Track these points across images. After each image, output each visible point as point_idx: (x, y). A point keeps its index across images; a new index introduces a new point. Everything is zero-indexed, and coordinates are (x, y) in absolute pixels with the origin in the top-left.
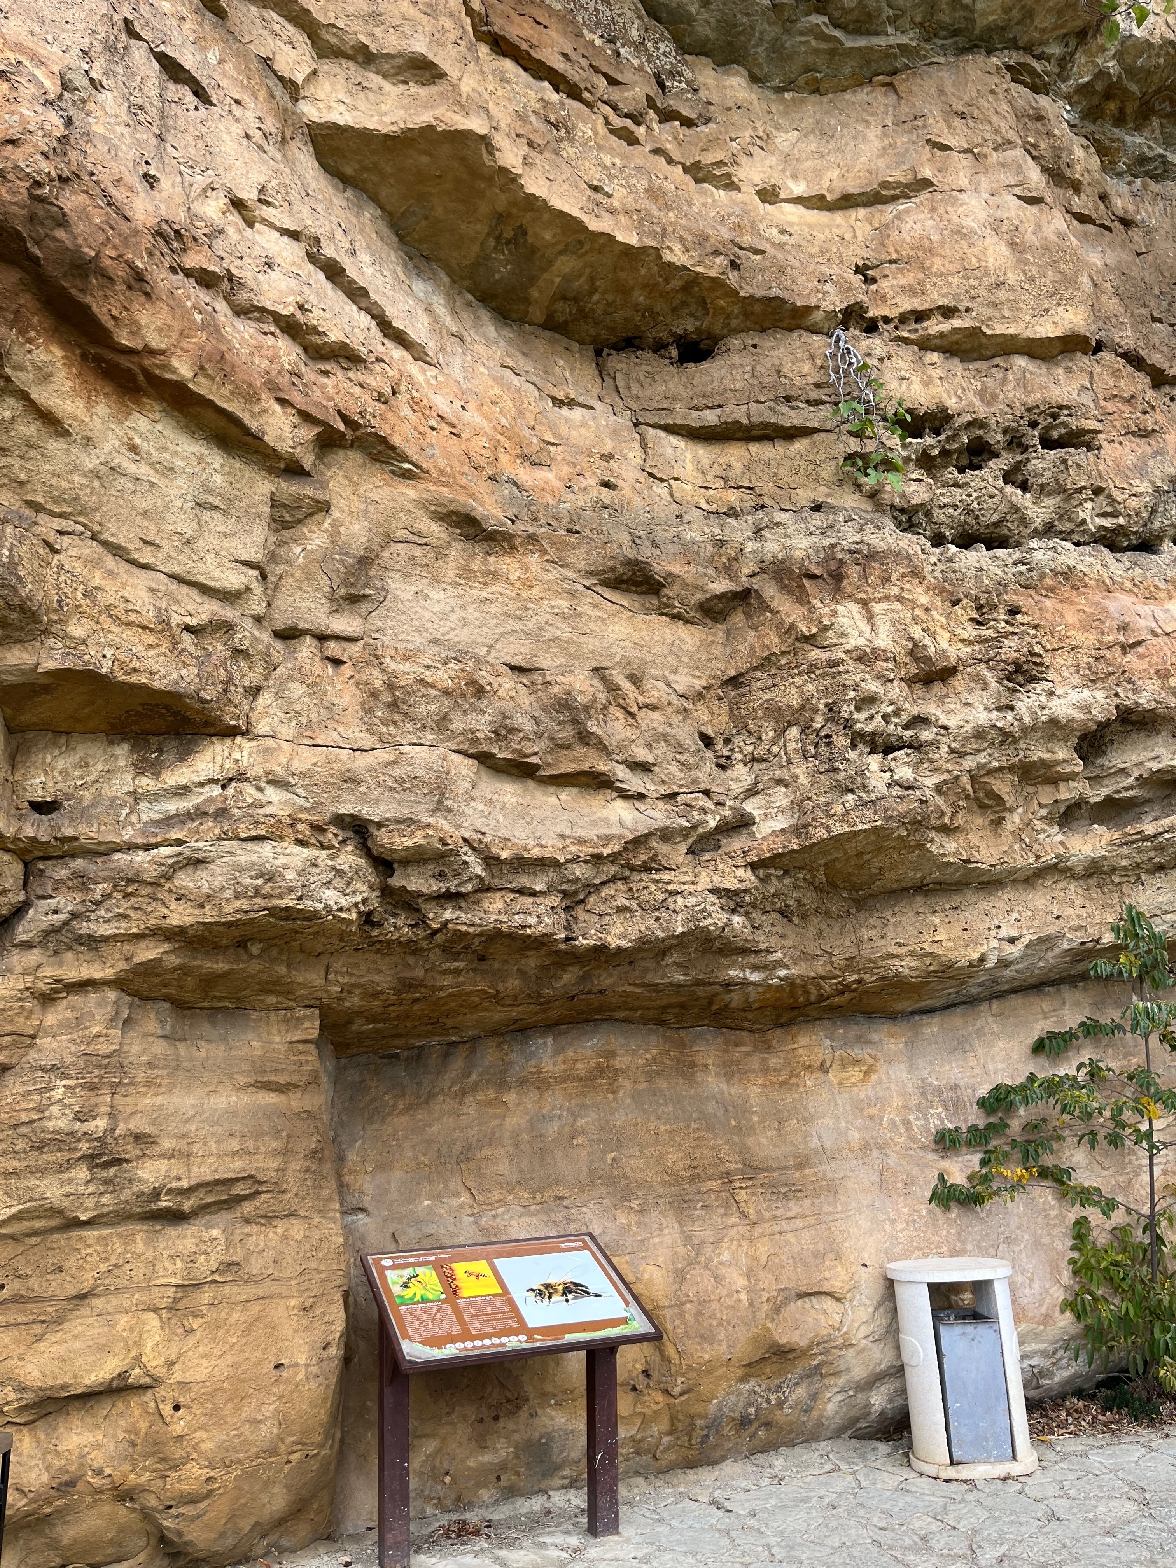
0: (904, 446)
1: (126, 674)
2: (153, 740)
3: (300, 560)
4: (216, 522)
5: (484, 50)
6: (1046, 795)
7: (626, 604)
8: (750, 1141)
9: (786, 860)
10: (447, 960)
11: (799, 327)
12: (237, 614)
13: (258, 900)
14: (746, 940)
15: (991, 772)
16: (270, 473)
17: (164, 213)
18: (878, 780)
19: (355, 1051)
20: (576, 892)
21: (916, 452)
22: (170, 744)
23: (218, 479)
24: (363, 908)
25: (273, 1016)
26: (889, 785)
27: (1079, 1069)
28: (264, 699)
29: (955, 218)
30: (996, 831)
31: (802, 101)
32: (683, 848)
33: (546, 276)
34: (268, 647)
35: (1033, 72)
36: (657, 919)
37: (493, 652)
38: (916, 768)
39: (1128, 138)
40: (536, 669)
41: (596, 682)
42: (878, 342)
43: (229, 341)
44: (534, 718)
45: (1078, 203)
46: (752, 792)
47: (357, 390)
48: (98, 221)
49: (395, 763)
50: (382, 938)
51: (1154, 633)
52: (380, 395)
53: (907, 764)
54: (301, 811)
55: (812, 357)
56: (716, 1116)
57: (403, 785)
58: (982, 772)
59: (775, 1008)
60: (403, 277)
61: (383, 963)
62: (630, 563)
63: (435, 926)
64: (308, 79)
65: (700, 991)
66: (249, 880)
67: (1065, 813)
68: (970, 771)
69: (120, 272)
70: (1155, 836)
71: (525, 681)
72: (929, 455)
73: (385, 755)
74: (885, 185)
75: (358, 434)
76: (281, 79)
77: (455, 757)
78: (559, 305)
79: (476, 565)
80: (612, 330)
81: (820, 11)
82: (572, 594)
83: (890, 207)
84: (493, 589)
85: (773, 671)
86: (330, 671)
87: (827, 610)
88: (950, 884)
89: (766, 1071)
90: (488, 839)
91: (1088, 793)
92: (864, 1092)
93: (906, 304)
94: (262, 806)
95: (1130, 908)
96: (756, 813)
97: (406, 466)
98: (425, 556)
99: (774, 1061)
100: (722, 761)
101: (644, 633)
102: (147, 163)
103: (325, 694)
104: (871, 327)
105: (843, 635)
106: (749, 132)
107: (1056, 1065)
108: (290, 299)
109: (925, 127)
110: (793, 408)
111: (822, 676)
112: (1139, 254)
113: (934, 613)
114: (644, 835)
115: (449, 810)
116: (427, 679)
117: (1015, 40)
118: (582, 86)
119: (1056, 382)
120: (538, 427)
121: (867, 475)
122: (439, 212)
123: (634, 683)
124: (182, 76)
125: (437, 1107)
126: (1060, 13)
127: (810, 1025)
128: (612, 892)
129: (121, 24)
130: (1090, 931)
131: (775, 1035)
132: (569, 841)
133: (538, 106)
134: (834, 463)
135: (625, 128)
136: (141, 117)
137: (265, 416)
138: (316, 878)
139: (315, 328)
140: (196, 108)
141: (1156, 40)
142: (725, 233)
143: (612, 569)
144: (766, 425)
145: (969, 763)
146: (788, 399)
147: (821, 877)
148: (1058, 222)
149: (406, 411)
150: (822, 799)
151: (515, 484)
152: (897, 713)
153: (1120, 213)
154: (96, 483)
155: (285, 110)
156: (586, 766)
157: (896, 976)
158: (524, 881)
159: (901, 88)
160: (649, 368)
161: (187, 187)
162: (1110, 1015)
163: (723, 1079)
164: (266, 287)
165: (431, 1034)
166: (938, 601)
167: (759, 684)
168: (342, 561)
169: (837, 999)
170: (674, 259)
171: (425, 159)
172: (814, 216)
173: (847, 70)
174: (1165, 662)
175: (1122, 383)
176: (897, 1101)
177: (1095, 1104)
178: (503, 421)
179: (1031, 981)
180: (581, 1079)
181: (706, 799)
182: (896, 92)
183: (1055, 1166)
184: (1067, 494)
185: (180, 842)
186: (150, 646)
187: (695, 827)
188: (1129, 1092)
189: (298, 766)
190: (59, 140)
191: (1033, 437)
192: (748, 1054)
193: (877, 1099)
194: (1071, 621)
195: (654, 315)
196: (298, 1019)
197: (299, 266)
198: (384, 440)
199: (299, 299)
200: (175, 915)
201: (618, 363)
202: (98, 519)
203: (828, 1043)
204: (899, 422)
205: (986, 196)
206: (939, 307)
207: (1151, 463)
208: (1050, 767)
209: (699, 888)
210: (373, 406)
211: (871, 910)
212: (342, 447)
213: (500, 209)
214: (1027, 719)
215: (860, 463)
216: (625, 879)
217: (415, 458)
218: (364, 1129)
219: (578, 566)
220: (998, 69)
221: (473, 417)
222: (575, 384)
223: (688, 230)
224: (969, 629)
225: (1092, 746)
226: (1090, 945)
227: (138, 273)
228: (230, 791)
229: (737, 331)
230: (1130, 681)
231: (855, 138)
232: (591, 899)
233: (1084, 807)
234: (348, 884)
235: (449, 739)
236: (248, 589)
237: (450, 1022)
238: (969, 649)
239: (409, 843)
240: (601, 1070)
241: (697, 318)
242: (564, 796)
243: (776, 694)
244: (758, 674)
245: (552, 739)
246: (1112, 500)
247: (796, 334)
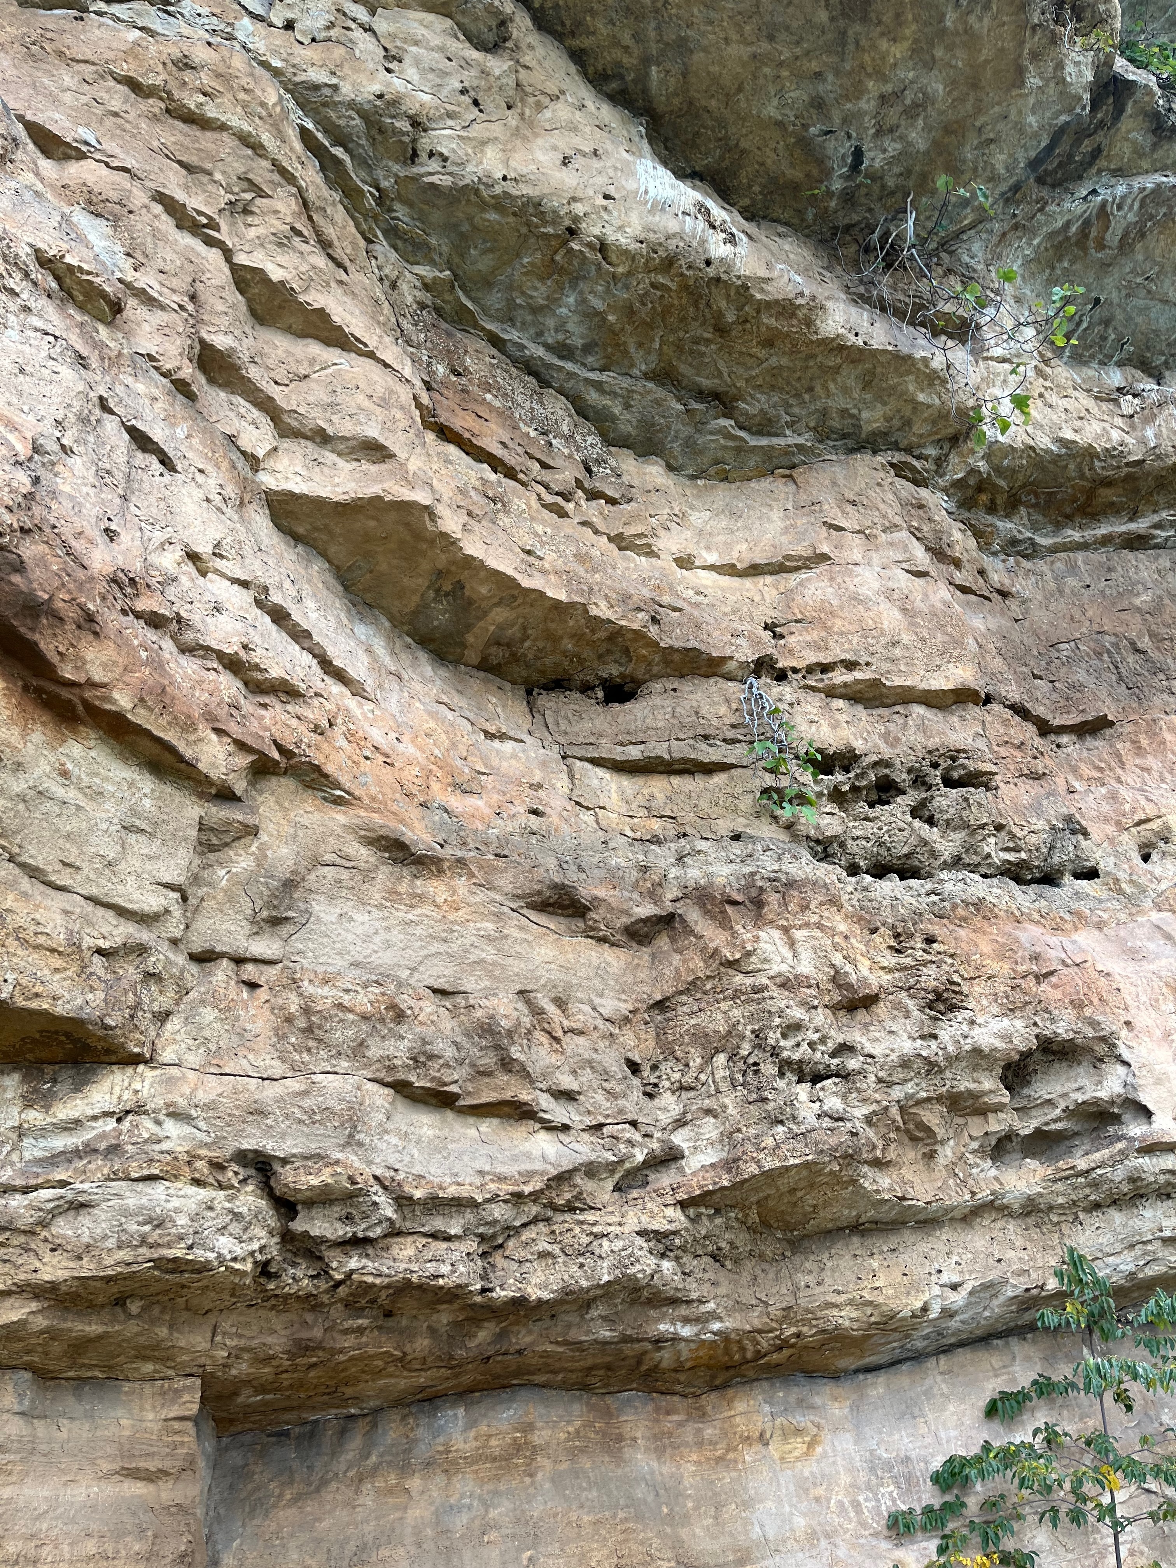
0: (816, 782)
1: (27, 999)
2: (48, 1069)
3: (224, 882)
4: (140, 845)
5: (430, 436)
6: (976, 1127)
7: (552, 926)
8: (684, 1532)
9: (716, 1198)
10: (350, 1317)
11: (715, 675)
12: (153, 936)
13: (143, 1250)
14: (677, 1289)
15: (919, 1103)
16: (201, 798)
17: (120, 563)
18: (807, 1112)
19: (239, 1428)
20: (494, 1236)
21: (828, 787)
22: (66, 1074)
23: (147, 803)
24: (259, 1257)
25: (148, 1388)
26: (819, 1117)
27: (1034, 1435)
28: (173, 1025)
29: (852, 587)
30: (928, 1165)
31: (713, 487)
32: (610, 1185)
33: (481, 624)
34: (182, 972)
35: (913, 469)
36: (582, 1266)
37: (416, 975)
38: (844, 1098)
39: (1000, 524)
40: (459, 993)
41: (521, 1006)
42: (788, 689)
43: (171, 676)
44: (455, 1043)
45: (959, 577)
46: (680, 1123)
47: (294, 722)
48: (55, 568)
49: (306, 1093)
50: (278, 1292)
51: (1063, 962)
52: (317, 726)
53: (836, 1094)
54: (200, 1147)
55: (728, 701)
56: (645, 1501)
57: (312, 1117)
58: (911, 1103)
59: (709, 1367)
60: (346, 621)
61: (278, 1322)
62: (555, 886)
63: (338, 1277)
64: (268, 454)
65: (629, 1350)
66: (136, 1227)
67: (997, 1146)
68: (898, 1102)
69: (72, 613)
70: (1087, 1172)
71: (448, 1004)
72: (840, 791)
73: (295, 1085)
74: (788, 557)
75: (292, 762)
76: (244, 453)
77: (370, 1085)
78: (493, 650)
79: (403, 888)
80: (542, 672)
81: (726, 416)
82: (498, 916)
83: (794, 576)
84: (418, 911)
85: (699, 996)
86: (245, 995)
87: (749, 935)
88: (886, 1223)
89: (700, 1444)
90: (401, 1176)
91: (1017, 1125)
92: (809, 1469)
93: (812, 657)
94: (159, 1142)
95: (1072, 1250)
96: (685, 1145)
97: (339, 793)
98: (352, 879)
99: (709, 1432)
100: (649, 1089)
101: (570, 956)
102: (109, 519)
103: (237, 1019)
104: (781, 676)
105: (766, 960)
106: (667, 511)
107: (1011, 1430)
108: (235, 639)
109: (821, 511)
110: (711, 745)
111: (748, 1001)
112: (1016, 621)
113: (853, 940)
114: (569, 1171)
115: (360, 1144)
116: (345, 1003)
117: (896, 443)
118: (518, 468)
119: (953, 729)
120: (469, 758)
121: (783, 808)
122: (383, 567)
123: (560, 1007)
124: (150, 447)
125: (329, 1497)
126: (934, 423)
127: (747, 1387)
128: (533, 1236)
129: (96, 401)
130: (1034, 1276)
131: (710, 1400)
132: (488, 1178)
133: (478, 484)
134: (751, 796)
135: (556, 504)
136: (108, 480)
137: (200, 745)
138: (211, 1222)
139: (257, 665)
140: (161, 475)
141: (1019, 445)
142: (647, 593)
143: (539, 893)
144: (686, 761)
145: (897, 1093)
146: (706, 737)
147: (754, 1217)
148: (943, 593)
149: (342, 742)
150: (752, 1131)
151: (446, 811)
152: (823, 1040)
153: (998, 586)
154: (21, 807)
155: (245, 479)
156: (508, 1095)
157: (836, 1329)
158: (438, 1223)
159: (799, 480)
160: (577, 707)
161: (145, 544)
162: (1062, 1372)
163: (653, 1456)
164: (213, 628)
165: (328, 1406)
166: (856, 929)
167: (685, 1008)
168: (267, 884)
169: (775, 1356)
170: (600, 614)
171: (372, 523)
172: (726, 581)
173: (752, 464)
174: (1078, 993)
175: (1012, 731)
176: (845, 1479)
177: (1054, 1476)
178: (437, 752)
179: (979, 1332)
180: (494, 1459)
181: (633, 1130)
182: (795, 483)
183: (1016, 1551)
184: (973, 830)
185: (63, 1184)
186: (57, 970)
187: (621, 1162)
188: (1087, 1459)
189: (202, 1097)
190: (25, 496)
191: (935, 777)
192: (680, 1424)
193: (823, 1476)
194: (985, 950)
195: (581, 661)
196: (176, 1391)
197: (247, 611)
198: (317, 769)
199: (243, 639)
200: (48, 1269)
201: (548, 702)
202: (18, 841)
203: (767, 1408)
204: (810, 761)
205: (878, 569)
206: (842, 661)
207: (1045, 803)
208: (978, 1097)
209: (627, 1229)
210: (309, 737)
211: (807, 1252)
212: (275, 774)
213: (440, 567)
214: (951, 1049)
215: (775, 797)
216: (547, 1220)
217: (347, 785)
218: (244, 1525)
219: (506, 890)
220: (883, 465)
221: (407, 748)
222: (507, 719)
223: (613, 590)
224: (889, 957)
225: (1016, 1075)
226: (1035, 1292)
227: (89, 615)
228: (126, 1124)
229: (658, 677)
230: (1046, 1011)
231: (760, 518)
232: (511, 1244)
233: (1014, 1138)
234: (245, 1229)
235: (365, 1066)
236: (167, 911)
237: (349, 1391)
238: (889, 977)
239: (314, 1181)
240: (517, 1447)
241: (621, 664)
242: (484, 1128)
243: (702, 1019)
244: (684, 998)
245: (473, 1065)
246: (1013, 836)
247: (712, 680)
